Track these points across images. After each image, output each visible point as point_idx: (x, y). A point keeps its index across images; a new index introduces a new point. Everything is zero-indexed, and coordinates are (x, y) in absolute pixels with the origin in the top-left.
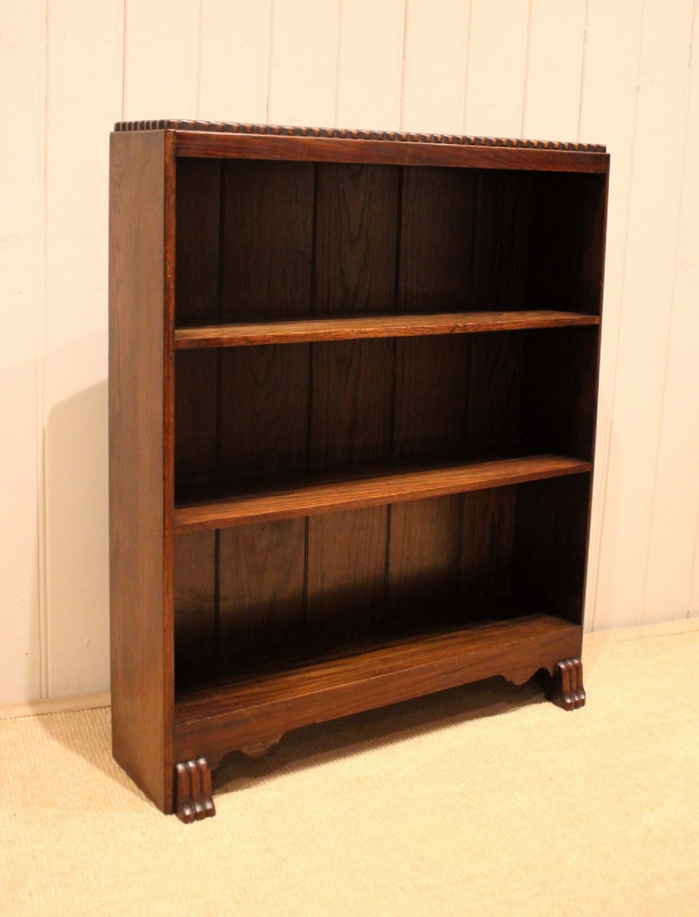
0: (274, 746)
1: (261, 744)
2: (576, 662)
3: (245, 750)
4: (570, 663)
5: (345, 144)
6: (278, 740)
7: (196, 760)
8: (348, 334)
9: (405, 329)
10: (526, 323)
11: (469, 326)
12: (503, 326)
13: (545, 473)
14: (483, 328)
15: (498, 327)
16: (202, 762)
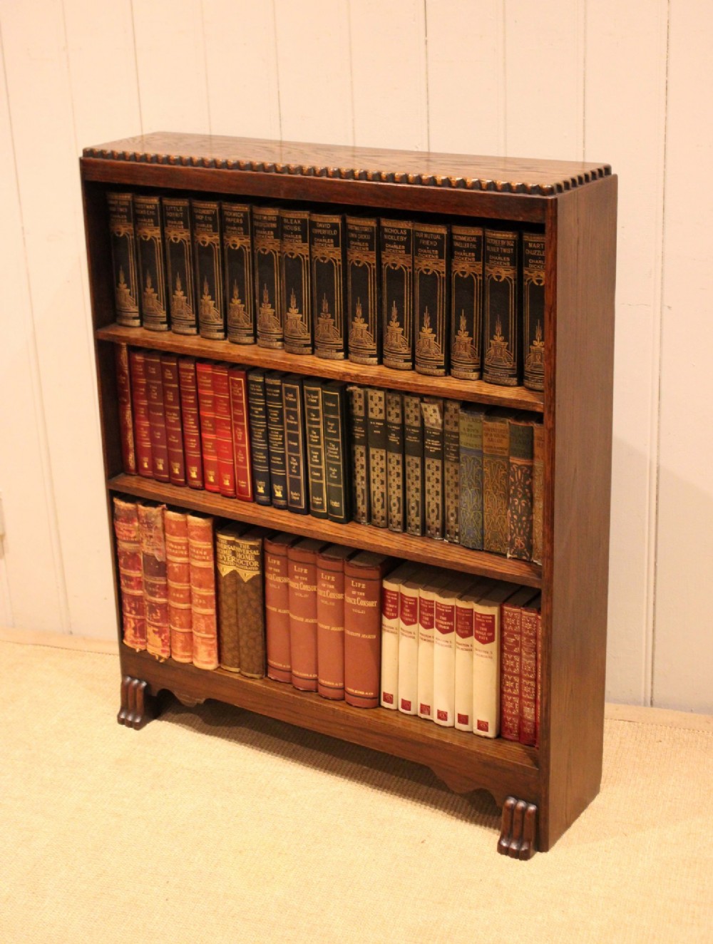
0: (198, 704)
1: (188, 696)
2: (532, 808)
3: (176, 693)
4: (521, 804)
5: (219, 174)
6: (202, 701)
7: (141, 680)
8: (234, 356)
9: (290, 365)
10: (435, 389)
11: (362, 376)
12: (403, 386)
13: (473, 568)
14: (378, 382)
15: (397, 385)
16: (144, 684)
